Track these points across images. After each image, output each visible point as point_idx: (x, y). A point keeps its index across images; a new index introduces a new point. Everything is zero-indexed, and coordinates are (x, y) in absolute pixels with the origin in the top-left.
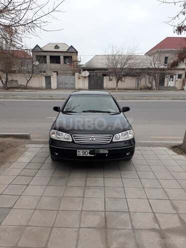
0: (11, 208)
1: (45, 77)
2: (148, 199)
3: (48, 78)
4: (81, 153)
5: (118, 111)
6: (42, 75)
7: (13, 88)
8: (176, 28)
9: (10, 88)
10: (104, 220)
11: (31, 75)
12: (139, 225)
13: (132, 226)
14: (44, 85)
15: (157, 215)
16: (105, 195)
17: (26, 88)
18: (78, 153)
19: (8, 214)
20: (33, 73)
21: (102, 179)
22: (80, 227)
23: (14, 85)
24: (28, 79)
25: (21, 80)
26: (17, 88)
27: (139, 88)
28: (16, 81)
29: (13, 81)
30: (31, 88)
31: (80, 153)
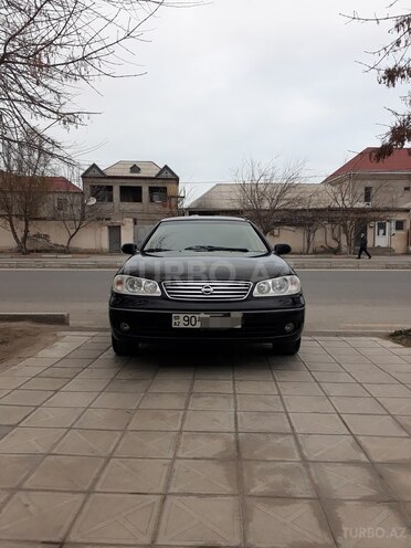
0: (14, 426)
1: (109, 227)
2: (338, 414)
3: (115, 231)
4: (181, 320)
5: (265, 250)
6: (102, 225)
7: (37, 251)
8: (383, 73)
9: (32, 251)
10: (233, 447)
11: (78, 223)
12: (318, 454)
13: (302, 456)
14: (105, 245)
15: (360, 438)
16: (236, 407)
17: (66, 251)
18: (174, 321)
19: (4, 436)
20: (85, 218)
21: (231, 382)
22: (175, 458)
23: (41, 244)
24: (72, 232)
25: (58, 236)
26: (47, 251)
27: (311, 251)
28: (46, 237)
29: (38, 236)
30: (77, 252)
31: (179, 321)
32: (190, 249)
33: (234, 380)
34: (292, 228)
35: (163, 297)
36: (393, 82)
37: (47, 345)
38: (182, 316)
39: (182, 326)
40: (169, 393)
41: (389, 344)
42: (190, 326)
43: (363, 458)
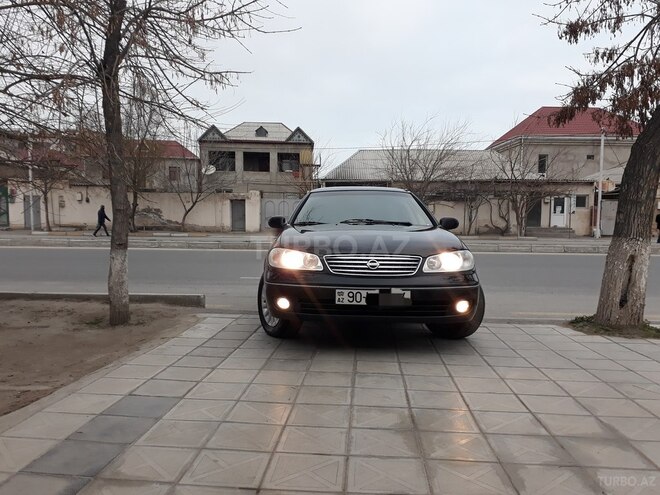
1: (232, 201)
2: (515, 395)
3: (238, 205)
4: (345, 296)
6: (224, 198)
7: (147, 229)
8: (564, 28)
9: (141, 228)
10: (409, 420)
11: (195, 196)
12: (497, 428)
13: (480, 429)
14: (227, 222)
15: (539, 416)
16: (405, 386)
17: (181, 228)
18: (337, 297)
20: (204, 189)
21: (397, 364)
22: (350, 427)
23: (152, 220)
24: (188, 207)
25: (172, 211)
26: (159, 229)
27: (473, 231)
28: (158, 212)
29: (148, 210)
30: (194, 230)
31: (343, 297)
32: (346, 222)
33: (400, 363)
34: (451, 204)
35: (325, 271)
36: (576, 38)
37: (189, 326)
38: (346, 292)
39: (346, 302)
40: (332, 373)
41: (569, 331)
42: (355, 303)
43: (543, 432)
